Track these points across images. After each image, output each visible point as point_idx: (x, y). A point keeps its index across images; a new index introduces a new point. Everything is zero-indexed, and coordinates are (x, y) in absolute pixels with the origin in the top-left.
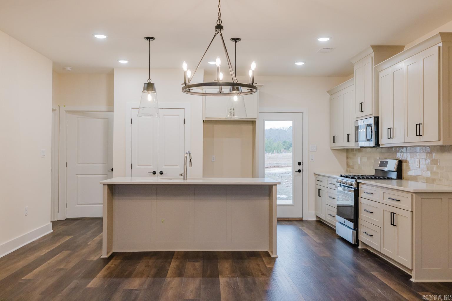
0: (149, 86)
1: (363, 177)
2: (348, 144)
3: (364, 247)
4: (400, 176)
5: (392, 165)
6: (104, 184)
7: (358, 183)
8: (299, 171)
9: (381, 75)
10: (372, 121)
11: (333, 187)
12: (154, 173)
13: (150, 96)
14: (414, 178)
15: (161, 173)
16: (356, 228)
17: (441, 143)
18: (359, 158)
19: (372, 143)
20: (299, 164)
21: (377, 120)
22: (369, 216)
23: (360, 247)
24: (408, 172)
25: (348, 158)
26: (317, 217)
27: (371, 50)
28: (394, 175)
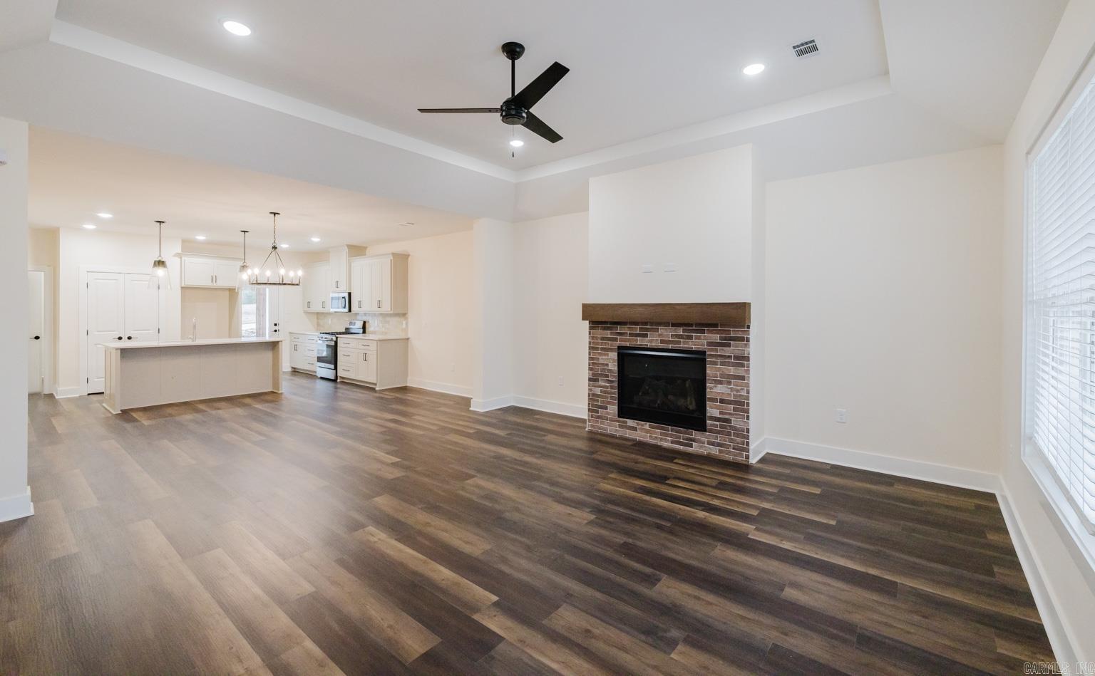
0: (160, 263)
1: (340, 333)
2: (324, 309)
3: (342, 380)
4: (364, 332)
5: (359, 324)
6: (117, 349)
7: (337, 338)
8: (276, 331)
9: (352, 265)
10: (346, 295)
11: (313, 342)
12: (120, 338)
13: (160, 272)
14: (374, 333)
15: (129, 338)
16: (336, 368)
17: (392, 312)
18: (330, 320)
19: (347, 310)
20: (276, 325)
21: (350, 294)
22: (346, 358)
23: (338, 381)
24: (369, 328)
25: (317, 318)
26: (293, 368)
27: (346, 248)
28: (361, 331)
